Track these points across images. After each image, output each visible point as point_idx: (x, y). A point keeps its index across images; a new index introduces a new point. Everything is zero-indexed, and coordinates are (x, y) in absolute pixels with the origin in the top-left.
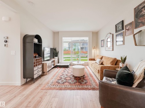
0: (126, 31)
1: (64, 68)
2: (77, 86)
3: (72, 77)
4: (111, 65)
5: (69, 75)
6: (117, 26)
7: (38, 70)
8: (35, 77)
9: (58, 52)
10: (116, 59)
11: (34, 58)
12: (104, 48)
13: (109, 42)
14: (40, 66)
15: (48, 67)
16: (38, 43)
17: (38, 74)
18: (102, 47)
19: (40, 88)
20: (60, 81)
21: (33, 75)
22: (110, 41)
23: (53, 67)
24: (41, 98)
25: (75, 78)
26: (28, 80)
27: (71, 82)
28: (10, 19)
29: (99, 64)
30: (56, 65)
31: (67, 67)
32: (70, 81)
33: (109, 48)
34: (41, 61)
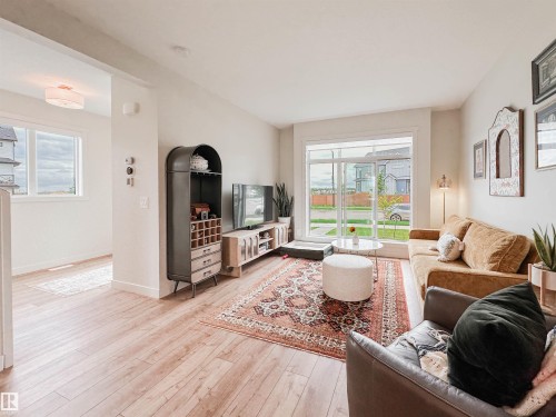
1: (305, 262)
2: (318, 337)
3: (315, 298)
5: (308, 289)
6: (543, 66)
7: (206, 259)
8: (196, 278)
9: (290, 199)
11: (193, 219)
12: (483, 182)
14: (216, 247)
15: (243, 252)
16: (207, 172)
17: (207, 270)
18: (476, 176)
19: (199, 318)
20: (266, 307)
21: (189, 273)
23: (263, 251)
24: (188, 348)
25: (326, 303)
26: (182, 286)
27: (303, 316)
28: (137, 109)
29: (442, 256)
30: (277, 246)
31: (316, 256)
32: (301, 314)
33: (503, 185)
34: (219, 230)
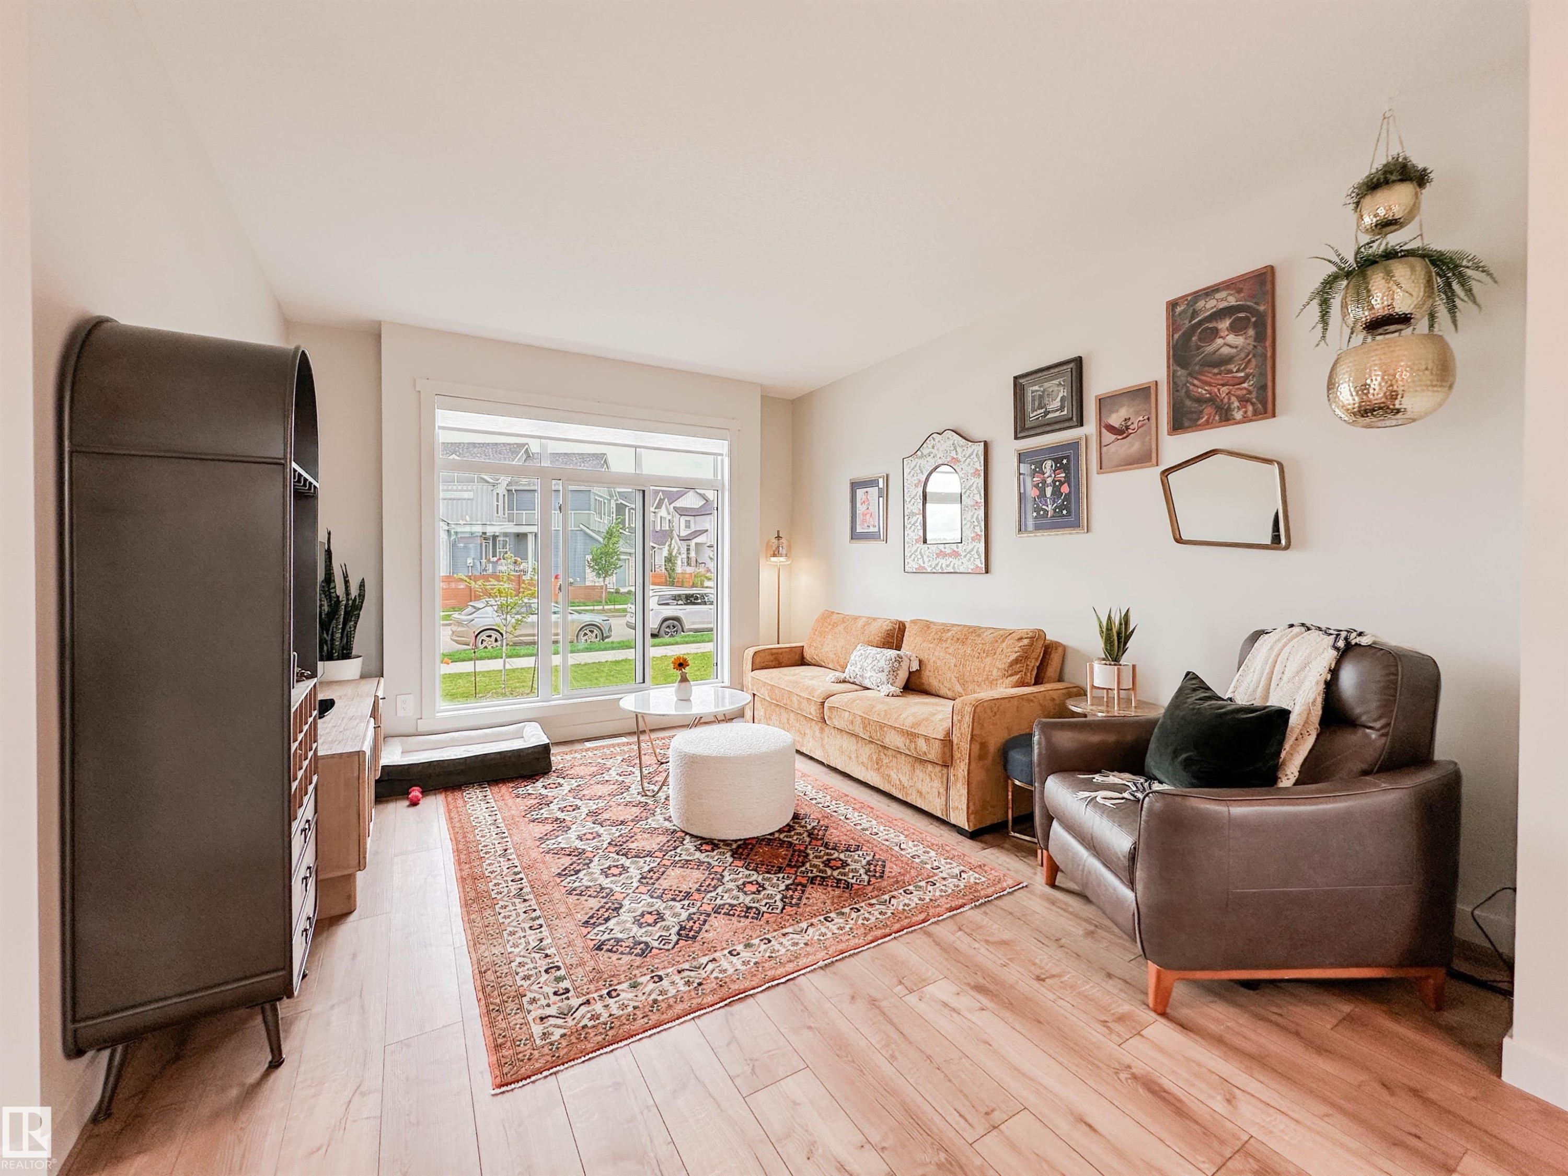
0: (1108, 437)
4: (1022, 684)
6: (1032, 390)
9: (357, 591)
10: (1037, 636)
12: (883, 550)
13: (944, 498)
18: (855, 536)
22: (958, 490)
33: (942, 554)
